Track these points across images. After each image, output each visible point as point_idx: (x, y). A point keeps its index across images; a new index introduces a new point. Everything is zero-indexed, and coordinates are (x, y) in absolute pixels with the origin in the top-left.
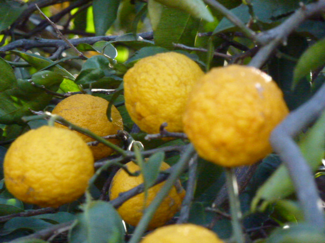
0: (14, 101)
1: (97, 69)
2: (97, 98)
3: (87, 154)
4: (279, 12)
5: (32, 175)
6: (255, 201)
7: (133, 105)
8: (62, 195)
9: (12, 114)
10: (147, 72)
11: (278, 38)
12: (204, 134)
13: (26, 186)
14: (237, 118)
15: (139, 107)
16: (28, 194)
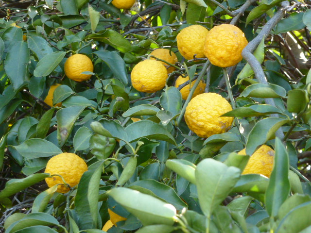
0: (132, 54)
1: (165, 35)
2: (166, 49)
3: (164, 69)
4: (239, 4)
5: (143, 80)
6: (237, 80)
7: (181, 48)
8: (156, 87)
9: (132, 59)
10: (186, 34)
11: (240, 13)
12: (213, 54)
13: (141, 85)
14: (227, 46)
15: (184, 49)
16: (142, 88)
